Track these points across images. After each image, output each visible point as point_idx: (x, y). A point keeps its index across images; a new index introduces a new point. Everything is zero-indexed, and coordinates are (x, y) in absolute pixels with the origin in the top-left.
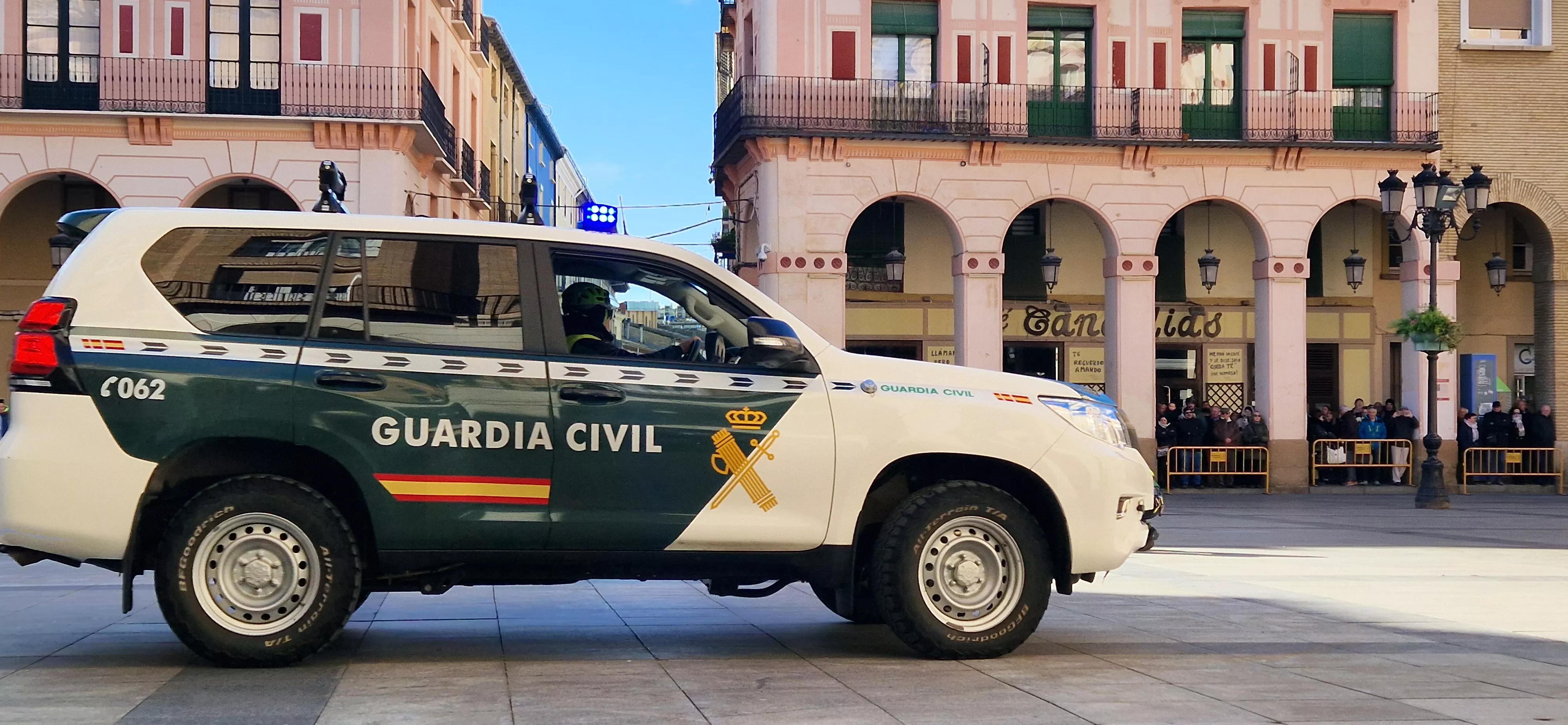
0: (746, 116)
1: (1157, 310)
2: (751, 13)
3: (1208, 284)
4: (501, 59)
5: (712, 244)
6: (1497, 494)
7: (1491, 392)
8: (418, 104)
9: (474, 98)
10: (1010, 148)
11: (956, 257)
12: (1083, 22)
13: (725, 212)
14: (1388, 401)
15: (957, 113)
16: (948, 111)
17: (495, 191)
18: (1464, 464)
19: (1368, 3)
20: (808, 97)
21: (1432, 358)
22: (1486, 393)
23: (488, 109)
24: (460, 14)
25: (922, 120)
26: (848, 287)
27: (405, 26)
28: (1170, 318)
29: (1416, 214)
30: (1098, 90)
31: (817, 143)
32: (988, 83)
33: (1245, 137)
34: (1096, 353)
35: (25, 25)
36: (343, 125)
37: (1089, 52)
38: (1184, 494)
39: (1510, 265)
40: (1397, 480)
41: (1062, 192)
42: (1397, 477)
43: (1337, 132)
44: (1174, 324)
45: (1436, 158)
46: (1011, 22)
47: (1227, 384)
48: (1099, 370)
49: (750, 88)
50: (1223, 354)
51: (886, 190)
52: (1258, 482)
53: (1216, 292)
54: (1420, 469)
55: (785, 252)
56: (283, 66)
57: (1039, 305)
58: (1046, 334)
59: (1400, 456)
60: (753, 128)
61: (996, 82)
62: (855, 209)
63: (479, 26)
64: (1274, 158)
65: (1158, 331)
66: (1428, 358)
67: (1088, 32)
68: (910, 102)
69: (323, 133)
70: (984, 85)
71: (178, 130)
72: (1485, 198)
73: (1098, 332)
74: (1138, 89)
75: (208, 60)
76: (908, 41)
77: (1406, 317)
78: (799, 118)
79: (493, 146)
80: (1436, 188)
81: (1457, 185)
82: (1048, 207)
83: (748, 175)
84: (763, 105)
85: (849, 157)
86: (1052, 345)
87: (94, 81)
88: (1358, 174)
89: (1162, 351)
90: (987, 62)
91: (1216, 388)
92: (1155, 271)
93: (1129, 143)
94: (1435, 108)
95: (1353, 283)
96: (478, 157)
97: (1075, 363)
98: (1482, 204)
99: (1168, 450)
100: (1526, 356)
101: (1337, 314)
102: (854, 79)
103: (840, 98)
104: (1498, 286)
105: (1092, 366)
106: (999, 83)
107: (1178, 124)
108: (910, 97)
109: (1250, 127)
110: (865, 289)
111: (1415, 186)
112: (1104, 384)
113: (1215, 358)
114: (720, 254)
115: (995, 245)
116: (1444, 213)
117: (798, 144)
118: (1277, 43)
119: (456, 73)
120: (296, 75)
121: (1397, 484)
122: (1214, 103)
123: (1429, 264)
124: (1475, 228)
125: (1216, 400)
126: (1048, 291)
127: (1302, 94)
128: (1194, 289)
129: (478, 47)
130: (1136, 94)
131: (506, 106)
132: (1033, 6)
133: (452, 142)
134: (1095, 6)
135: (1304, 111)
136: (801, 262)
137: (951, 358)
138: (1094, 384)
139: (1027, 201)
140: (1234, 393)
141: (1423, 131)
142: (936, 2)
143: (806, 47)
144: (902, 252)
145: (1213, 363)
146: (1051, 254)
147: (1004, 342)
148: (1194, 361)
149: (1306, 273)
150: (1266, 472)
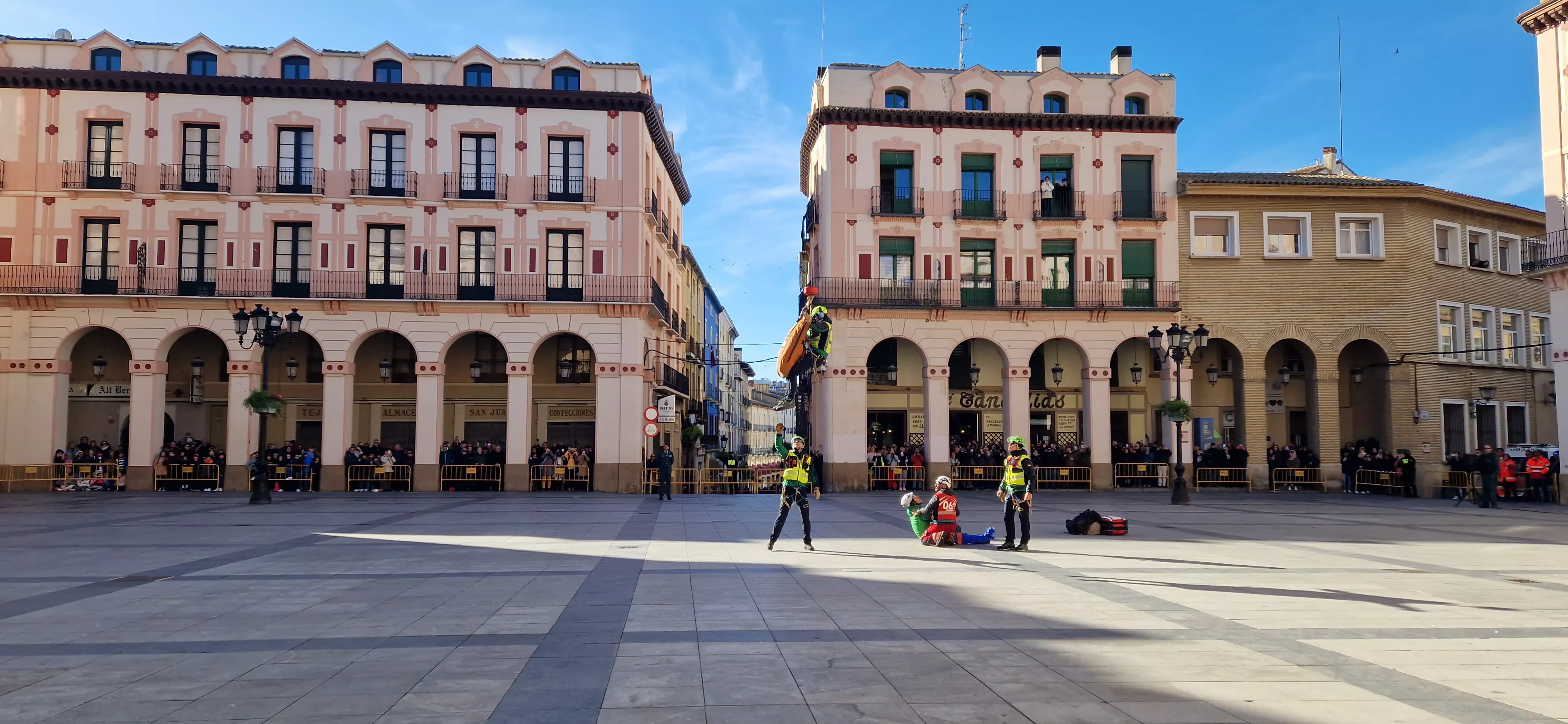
1: (1030, 394)
2: (818, 245)
3: (1057, 381)
4: (692, 266)
6: (1215, 492)
7: (1211, 438)
8: (650, 295)
9: (678, 287)
10: (951, 312)
11: (924, 368)
12: (990, 247)
14: (1155, 442)
15: (924, 295)
16: (919, 294)
17: (689, 333)
18: (1197, 476)
19: (1140, 235)
20: (847, 288)
21: (1179, 425)
22: (1208, 439)
23: (685, 292)
24: (671, 246)
25: (906, 298)
26: (868, 383)
27: (645, 255)
28: (1037, 398)
29: (1169, 349)
30: (998, 282)
31: (852, 311)
32: (940, 279)
33: (1076, 305)
34: (999, 417)
35: (459, 259)
36: (614, 305)
37: (992, 263)
38: (1046, 491)
39: (1220, 370)
40: (1160, 485)
41: (979, 334)
42: (1160, 483)
43: (1125, 302)
44: (1040, 401)
45: (1179, 319)
46: (952, 248)
47: (1068, 433)
48: (1000, 426)
49: (817, 283)
50: (1066, 417)
51: (888, 335)
52: (1086, 486)
53: (1061, 385)
54: (1172, 479)
55: (835, 367)
56: (584, 277)
57: (968, 392)
58: (972, 407)
59: (1162, 472)
61: (944, 278)
62: (872, 344)
63: (680, 251)
64: (1092, 316)
65: (1031, 405)
66: (1176, 424)
67: (992, 252)
68: (900, 289)
69: (604, 310)
70: (938, 280)
71: (533, 310)
72: (1206, 339)
73: (999, 405)
74: (1019, 281)
75: (547, 274)
76: (898, 258)
77: (1164, 403)
78: (842, 299)
79: (687, 311)
80: (1179, 336)
81: (1190, 334)
82: (972, 340)
84: (824, 291)
85: (869, 318)
86: (976, 413)
87: (492, 285)
88: (1136, 323)
89: (1033, 415)
90: (939, 268)
91: (1062, 435)
92: (1029, 375)
93: (1014, 309)
94: (1178, 289)
95: (1136, 381)
96: (680, 317)
97: (987, 421)
98: (1204, 342)
99: (1038, 468)
100: (1229, 417)
101: (1126, 396)
102: (871, 278)
103: (864, 288)
104: (1214, 381)
105: (996, 423)
107: (1040, 299)
108: (899, 287)
109: (1078, 300)
110: (877, 384)
111: (1168, 335)
112: (1003, 433)
113: (1061, 419)
115: (945, 362)
116: (1183, 349)
117: (845, 312)
118: (1092, 256)
119: (669, 276)
120: (591, 280)
121: (1162, 486)
122: (1059, 287)
123: (1176, 370)
124: (1200, 353)
125: (1063, 441)
126: (973, 385)
127: (1106, 283)
128: (1050, 383)
129: (680, 261)
130: (1018, 284)
132: (963, 239)
133: (667, 311)
134: (996, 239)
135: (1107, 291)
136: (843, 372)
137: (922, 419)
138: (998, 433)
139: (961, 339)
140: (1072, 437)
141: (1171, 300)
142: (912, 239)
143: (846, 262)
144: (896, 366)
145: (1061, 422)
146: (975, 367)
147: (950, 411)
148: (1050, 420)
149: (1110, 376)
150: (1090, 481)
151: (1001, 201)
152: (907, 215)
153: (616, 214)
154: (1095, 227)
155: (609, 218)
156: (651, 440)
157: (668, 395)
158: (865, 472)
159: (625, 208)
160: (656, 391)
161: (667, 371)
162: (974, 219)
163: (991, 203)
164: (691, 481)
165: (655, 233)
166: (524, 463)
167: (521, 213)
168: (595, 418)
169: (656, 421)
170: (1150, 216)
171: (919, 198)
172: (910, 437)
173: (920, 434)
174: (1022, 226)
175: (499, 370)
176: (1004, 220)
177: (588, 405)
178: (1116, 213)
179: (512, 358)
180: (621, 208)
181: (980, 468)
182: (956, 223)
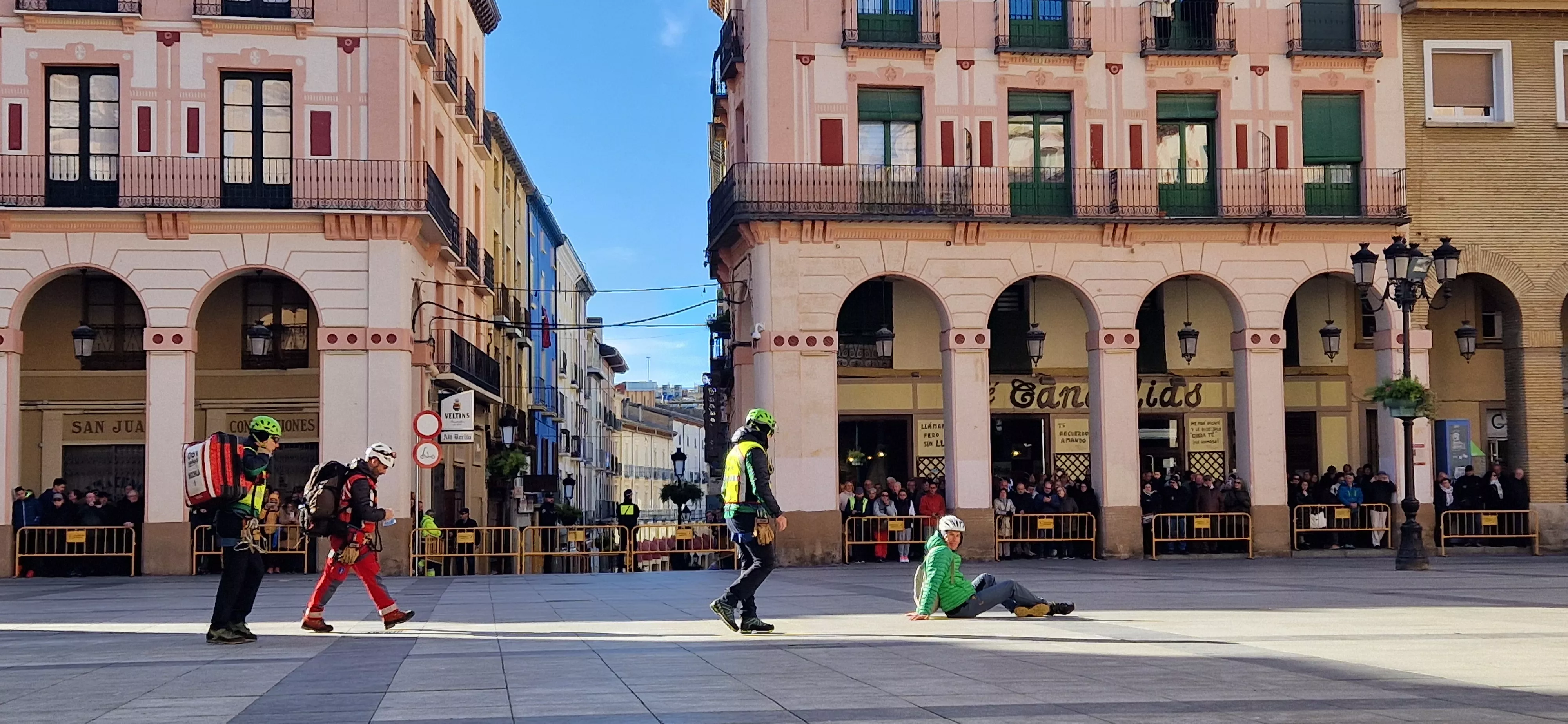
0: (739, 202)
1: (1139, 381)
2: (742, 104)
3: (1188, 356)
4: (503, 152)
5: (709, 325)
6: (1474, 555)
7: (1466, 456)
8: (423, 195)
9: (477, 189)
10: (993, 227)
11: (944, 333)
12: (1061, 106)
13: (720, 294)
14: (1366, 466)
15: (942, 196)
16: (933, 193)
17: (498, 278)
18: (1442, 527)
19: (1336, 83)
20: (798, 182)
21: (1408, 424)
22: (1460, 458)
23: (491, 200)
24: (464, 109)
25: (908, 202)
26: (840, 364)
27: (412, 122)
28: (1151, 390)
29: (1388, 285)
30: (1077, 171)
31: (807, 226)
32: (971, 166)
33: (1220, 213)
34: (1082, 425)
35: (48, 127)
36: (353, 216)
37: (1067, 135)
38: (1171, 560)
39: (1480, 332)
40: (1376, 543)
41: (1045, 269)
42: (1376, 540)
43: (1309, 207)
44: (1156, 395)
45: (1406, 231)
46: (992, 108)
47: (1208, 453)
48: (1084, 441)
49: (742, 174)
50: (1204, 423)
51: (874, 271)
52: (1242, 547)
53: (1195, 364)
54: (1399, 532)
55: (778, 331)
56: (294, 162)
57: (1025, 378)
58: (1032, 407)
59: (1379, 520)
60: (747, 212)
61: (979, 164)
62: (845, 289)
63: (481, 121)
65: (1140, 402)
66: (1404, 424)
67: (1067, 116)
69: (334, 224)
70: (967, 167)
71: (196, 224)
72: (1455, 269)
73: (1082, 403)
74: (1116, 169)
75: (222, 157)
76: (893, 127)
77: (1381, 384)
78: (789, 203)
79: (496, 234)
80: (1407, 259)
81: (1427, 256)
82: (1031, 280)
83: (742, 258)
84: (755, 190)
85: (838, 239)
86: (1039, 417)
87: (114, 179)
88: (1330, 247)
89: (1145, 421)
90: (969, 146)
91: (1198, 456)
92: (1136, 344)
93: (1109, 222)
94: (1403, 183)
95: (1330, 353)
96: (482, 245)
97: (1061, 434)
98: (1452, 275)
99: (1153, 517)
100: (1497, 421)
101: (1314, 383)
102: (842, 164)
103: (829, 183)
104: (1468, 353)
105: (1077, 437)
106: (981, 165)
107: (1155, 203)
108: (896, 180)
109: (1225, 205)
110: (856, 365)
111: (1387, 258)
112: (1089, 454)
113: (1197, 427)
114: (715, 335)
115: (982, 321)
116: (1414, 284)
117: (789, 227)
118: (1249, 123)
119: (460, 165)
120: (307, 169)
121: (1377, 547)
122: (1189, 181)
123: (1402, 333)
124: (1447, 297)
125: (1200, 467)
126: (1033, 365)
127: (1274, 172)
128: (1175, 361)
129: (481, 141)
130: (1114, 174)
131: (508, 197)
132: (1012, 92)
133: (457, 231)
134: (1072, 91)
135: (1276, 187)
136: (794, 341)
137: (941, 431)
138: (1080, 454)
139: (1011, 278)
140: (1216, 461)
141: (1392, 204)
142: (919, 90)
143: (796, 134)
144: (891, 328)
145: (1195, 432)
146: (1035, 329)
147: (992, 415)
148: (1176, 431)
149: (1283, 344)
150: (1249, 539)
151: (1082, 20)
152: (908, 46)
153: (356, 42)
154: (1253, 68)
155: (341, 49)
156: (428, 473)
157: (460, 391)
158: (836, 527)
159: (372, 31)
160: (437, 383)
161: (457, 346)
162: (1033, 54)
163: (1063, 24)
164: (507, 550)
165: (433, 82)
166: (181, 521)
167: (169, 38)
168: (318, 436)
169: (436, 438)
170: (1353, 49)
171: (930, 14)
172: (918, 465)
173: (937, 458)
174: (1120, 67)
175: (129, 345)
176: (1088, 56)
177: (305, 410)
178: (1290, 43)
179: (156, 318)
180: (363, 31)
181: (1048, 517)
182: (999, 62)
